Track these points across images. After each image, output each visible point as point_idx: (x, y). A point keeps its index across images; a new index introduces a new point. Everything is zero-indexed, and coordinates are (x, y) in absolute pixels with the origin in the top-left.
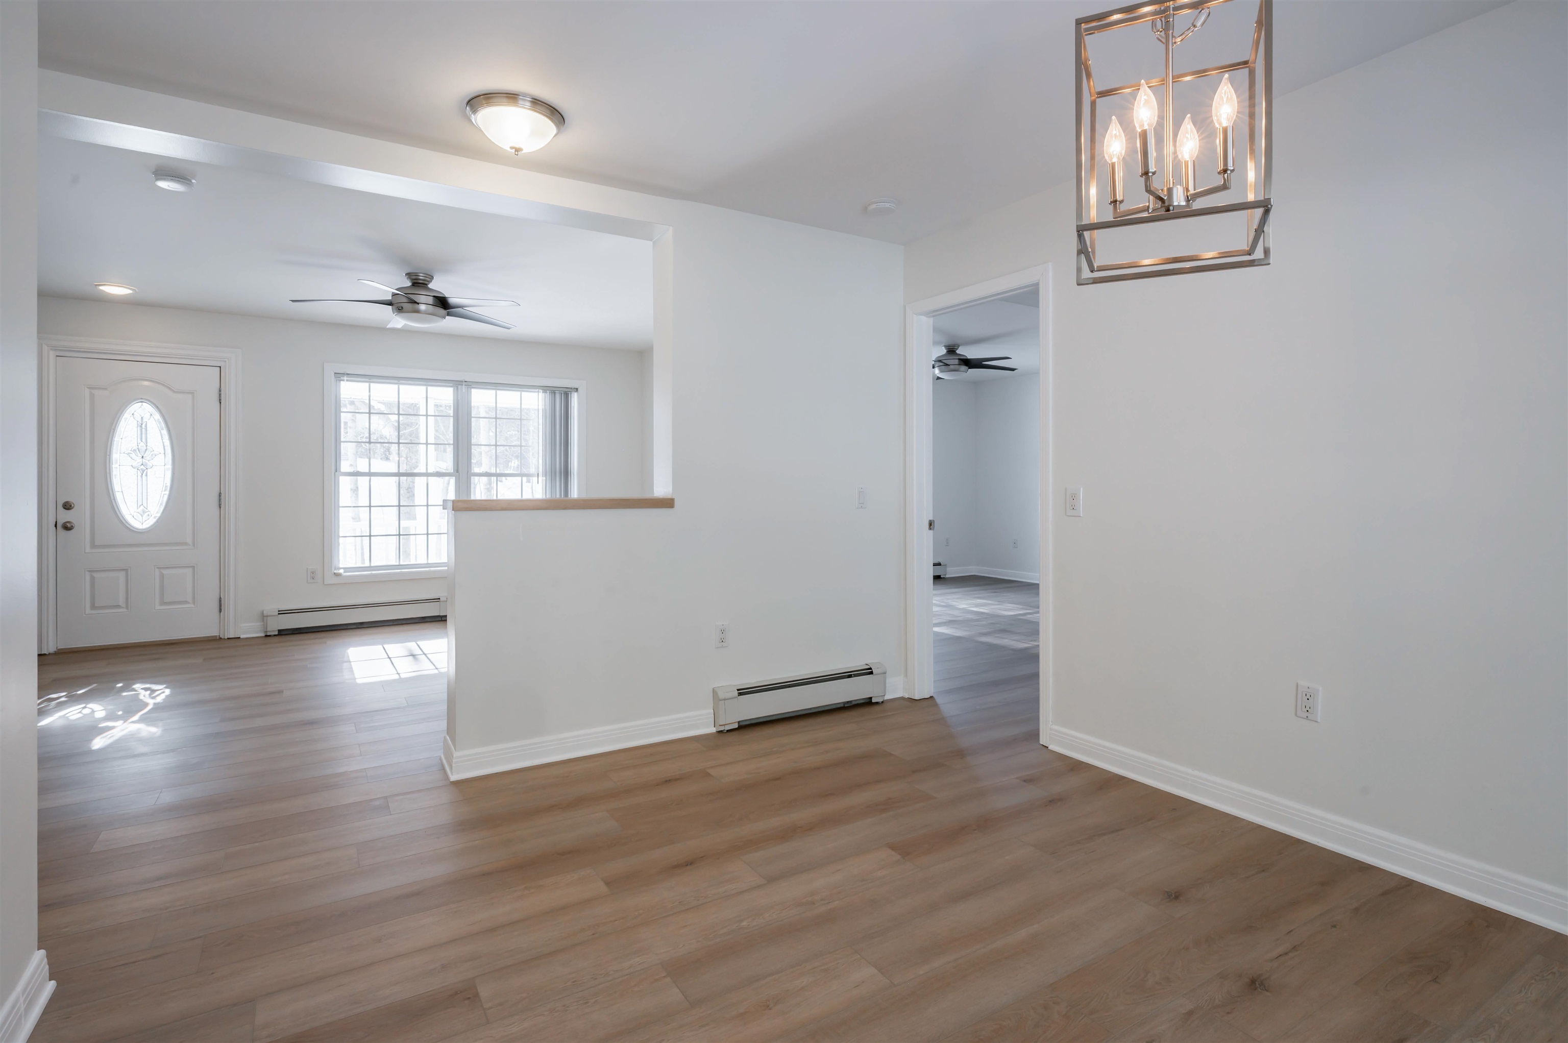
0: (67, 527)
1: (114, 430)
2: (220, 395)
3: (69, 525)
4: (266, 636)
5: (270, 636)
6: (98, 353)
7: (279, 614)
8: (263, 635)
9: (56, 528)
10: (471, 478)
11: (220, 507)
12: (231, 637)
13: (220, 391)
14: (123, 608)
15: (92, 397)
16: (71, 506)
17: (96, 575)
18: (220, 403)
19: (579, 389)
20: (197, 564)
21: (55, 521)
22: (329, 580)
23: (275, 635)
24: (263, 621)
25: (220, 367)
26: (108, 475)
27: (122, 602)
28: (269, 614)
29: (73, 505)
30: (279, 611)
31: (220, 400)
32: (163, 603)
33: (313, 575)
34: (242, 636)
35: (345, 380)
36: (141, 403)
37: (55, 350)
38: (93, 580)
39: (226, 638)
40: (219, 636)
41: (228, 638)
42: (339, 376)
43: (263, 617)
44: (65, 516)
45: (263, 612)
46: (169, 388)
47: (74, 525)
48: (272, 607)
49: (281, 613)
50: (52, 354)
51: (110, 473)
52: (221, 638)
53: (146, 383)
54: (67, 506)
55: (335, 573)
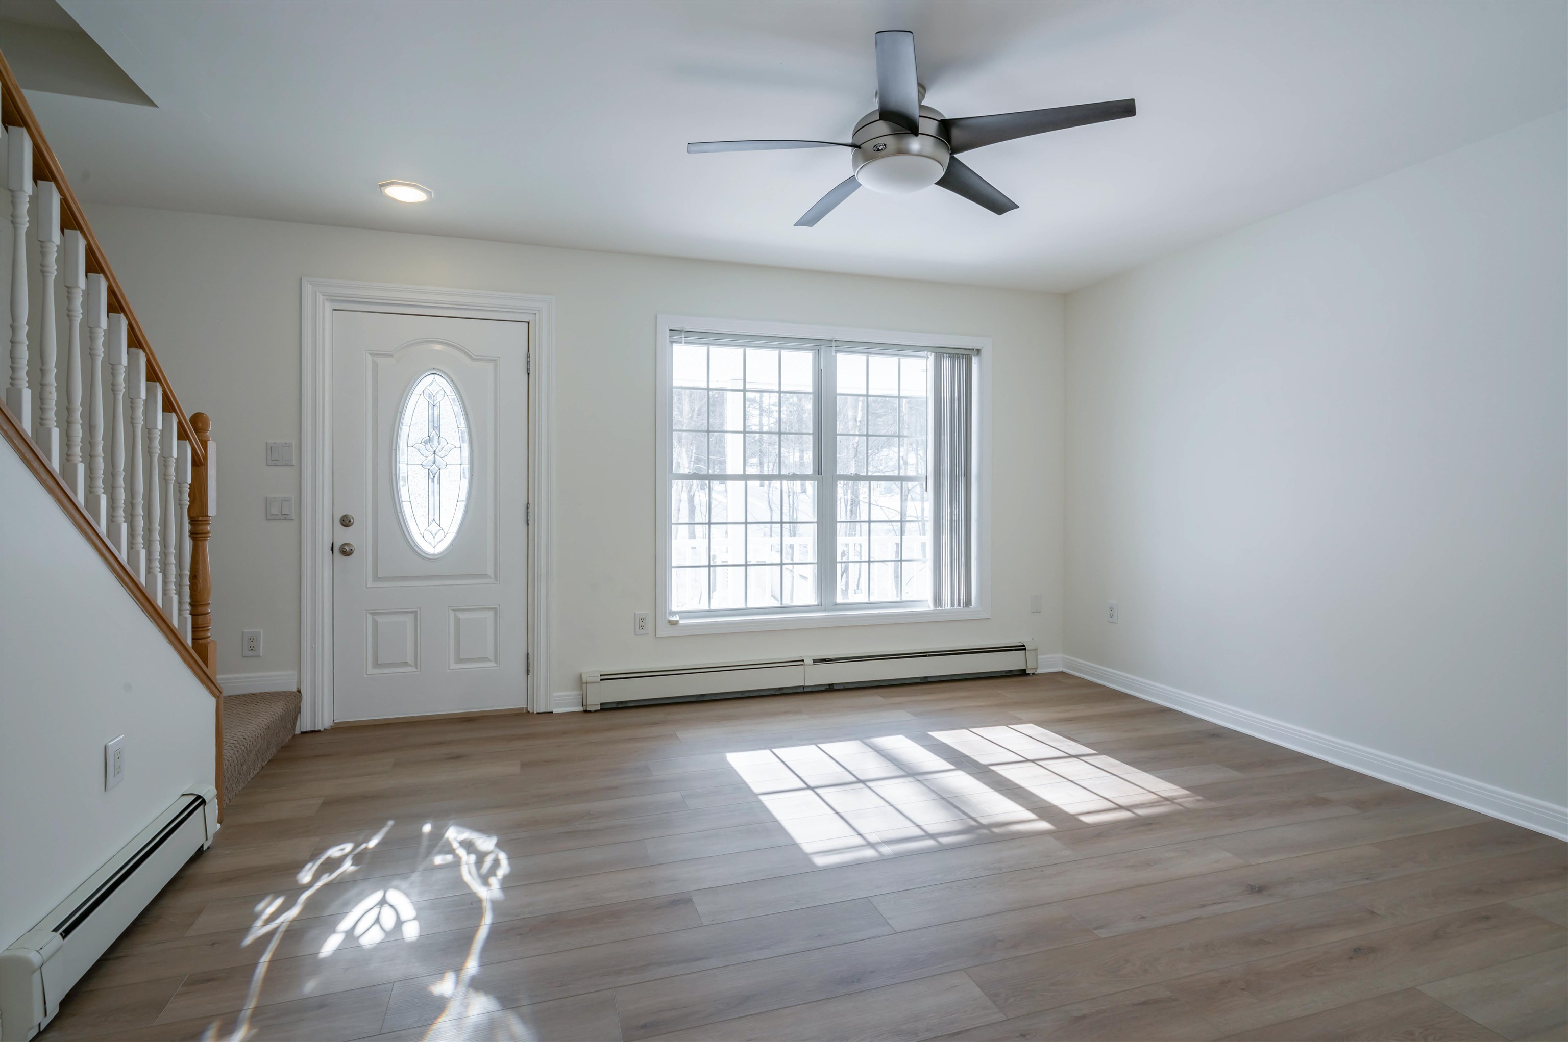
0: (346, 551)
1: (401, 413)
2: (528, 362)
3: (347, 549)
4: (586, 711)
5: (590, 712)
6: (383, 304)
7: (601, 680)
8: (580, 709)
9: (333, 553)
10: (836, 485)
11: (528, 525)
12: (541, 711)
13: (528, 357)
14: (411, 666)
15: (375, 365)
16: (350, 521)
17: (381, 619)
18: (529, 374)
19: (982, 352)
20: (499, 605)
21: (332, 542)
22: (664, 631)
23: (596, 711)
24: (581, 688)
25: (529, 323)
26: (394, 477)
27: (410, 659)
28: (589, 680)
29: (352, 520)
30: (601, 675)
31: (528, 369)
32: (459, 660)
33: (641, 624)
34: (555, 711)
35: (683, 341)
36: (432, 376)
37: (332, 301)
38: (375, 623)
39: (535, 712)
40: (527, 708)
41: (538, 713)
42: (677, 334)
43: (581, 683)
44: (344, 536)
45: (581, 675)
46: (465, 353)
47: (353, 549)
48: (592, 669)
49: (605, 678)
50: (328, 307)
51: (396, 475)
52: (529, 712)
53: (438, 347)
54: (346, 522)
55: (669, 621)
